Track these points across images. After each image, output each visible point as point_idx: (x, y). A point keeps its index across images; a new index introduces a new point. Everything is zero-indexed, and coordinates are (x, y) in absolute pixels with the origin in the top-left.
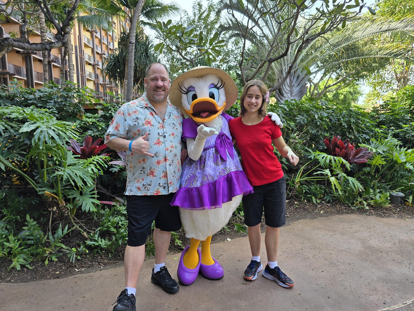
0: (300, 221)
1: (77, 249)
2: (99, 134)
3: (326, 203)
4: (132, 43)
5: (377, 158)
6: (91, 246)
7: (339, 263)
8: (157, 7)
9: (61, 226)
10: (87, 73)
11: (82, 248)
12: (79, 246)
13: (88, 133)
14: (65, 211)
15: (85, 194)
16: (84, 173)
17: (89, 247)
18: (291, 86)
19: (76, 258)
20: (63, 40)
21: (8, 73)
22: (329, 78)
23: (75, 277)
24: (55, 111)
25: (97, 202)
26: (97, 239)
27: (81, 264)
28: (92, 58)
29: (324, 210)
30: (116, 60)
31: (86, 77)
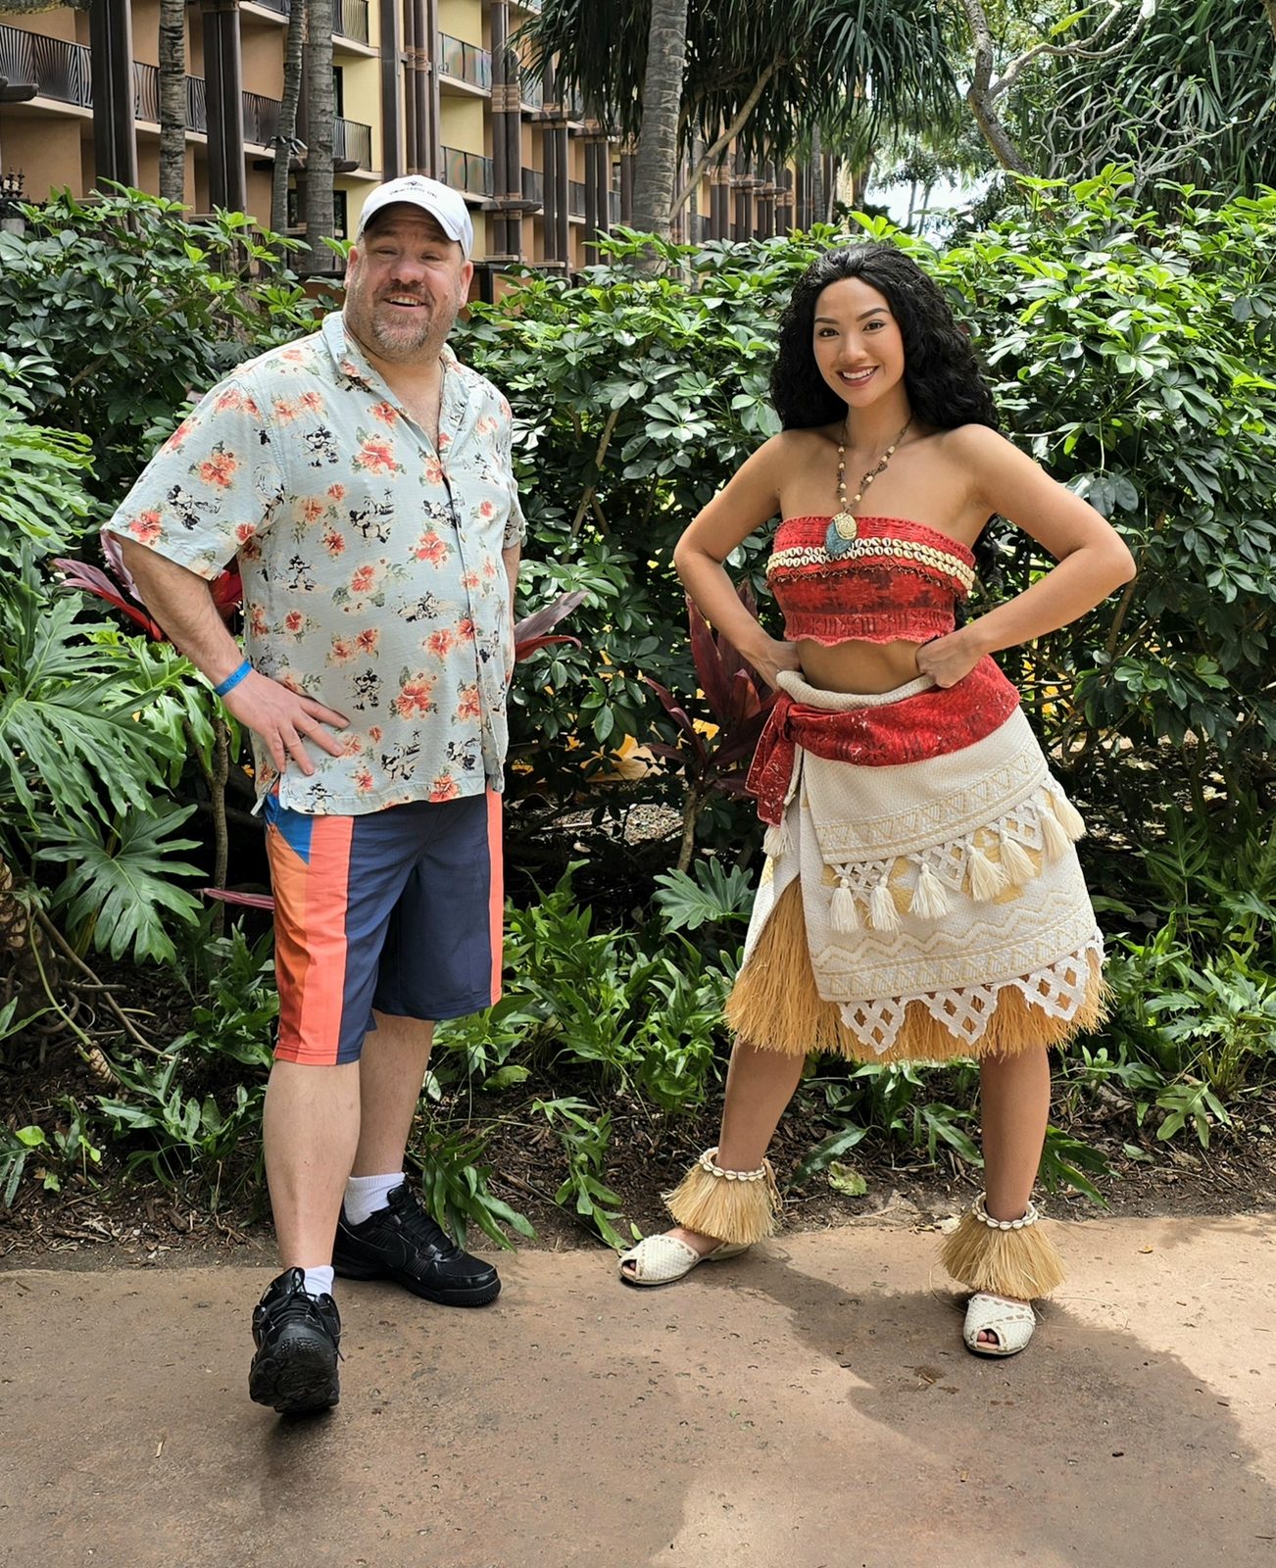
1: (49, 1136)
10: (447, 50)
11: (75, 1138)
12: (67, 1120)
14: (12, 924)
15: (135, 851)
16: (119, 729)
23: (9, 1279)
24: (48, 364)
25: (181, 903)
26: (160, 1096)
27: (57, 1216)
31: (441, 77)
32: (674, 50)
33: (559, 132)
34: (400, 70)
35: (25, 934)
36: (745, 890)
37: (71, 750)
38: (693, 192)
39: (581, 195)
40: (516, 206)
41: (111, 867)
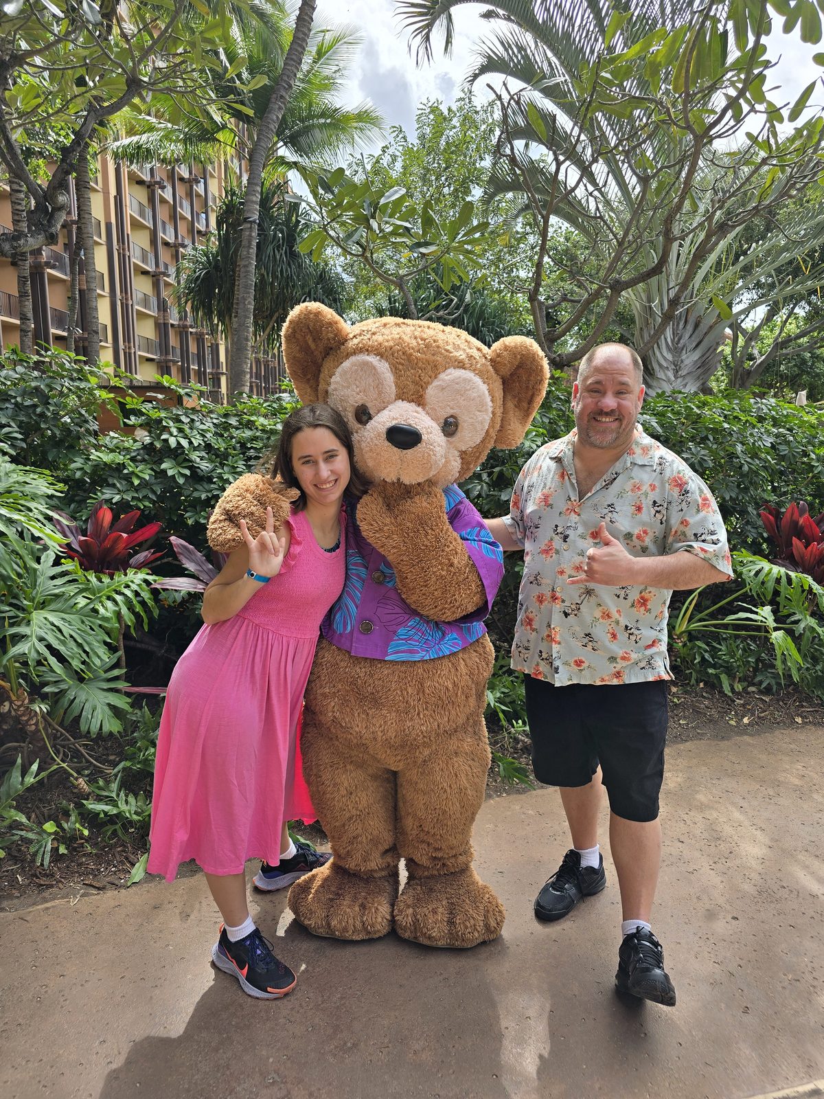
0: (682, 747)
1: (59, 826)
2: (133, 498)
3: (760, 692)
4: (251, 222)
6: (99, 814)
7: (784, 893)
8: (321, 121)
9: (19, 761)
10: (138, 296)
11: (72, 823)
12: (67, 814)
13: (103, 493)
14: (29, 720)
16: (84, 618)
17: (90, 819)
18: (676, 348)
19: (55, 850)
20: (50, 227)
22: (789, 317)
23: (47, 909)
24: (17, 432)
25: (122, 703)
26: (114, 795)
28: (151, 256)
29: (753, 714)
30: (210, 264)
31: (136, 307)
33: (187, 332)
34: (119, 303)
35: (36, 724)
39: (196, 358)
40: (171, 360)
41: (83, 690)
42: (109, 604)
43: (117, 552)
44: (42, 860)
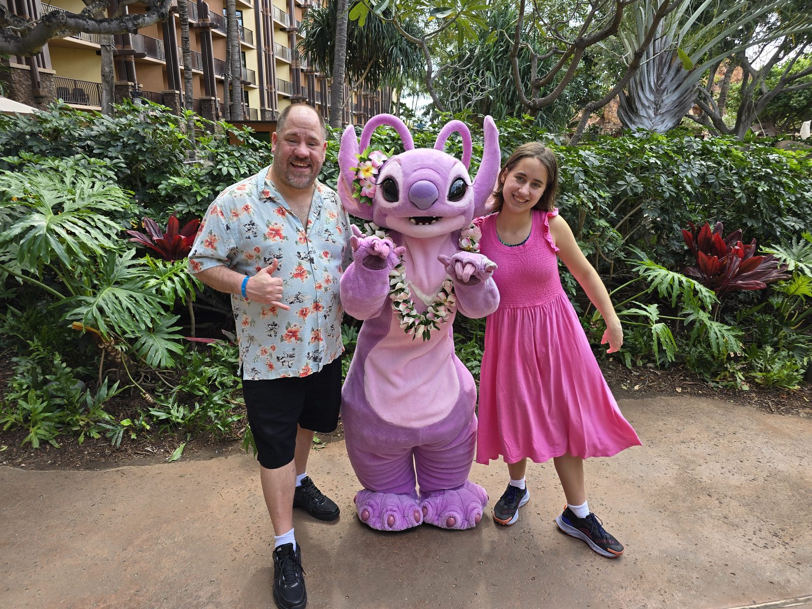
1: (132, 422)
2: (197, 210)
3: (656, 368)
5: (800, 282)
9: (106, 381)
10: (277, 48)
12: (139, 415)
13: (177, 207)
14: (115, 355)
18: (657, 90)
20: (161, 8)
21: (132, 52)
23: (118, 471)
24: (123, 163)
25: (177, 348)
26: (170, 406)
27: (136, 447)
28: (287, 16)
29: (644, 384)
30: (324, 22)
31: (276, 57)
32: (342, 54)
33: (312, 76)
34: (263, 54)
35: (121, 358)
36: (355, 334)
37: (125, 308)
38: (351, 96)
39: (319, 95)
41: (151, 337)
42: (169, 283)
43: (182, 247)
44: (116, 442)
